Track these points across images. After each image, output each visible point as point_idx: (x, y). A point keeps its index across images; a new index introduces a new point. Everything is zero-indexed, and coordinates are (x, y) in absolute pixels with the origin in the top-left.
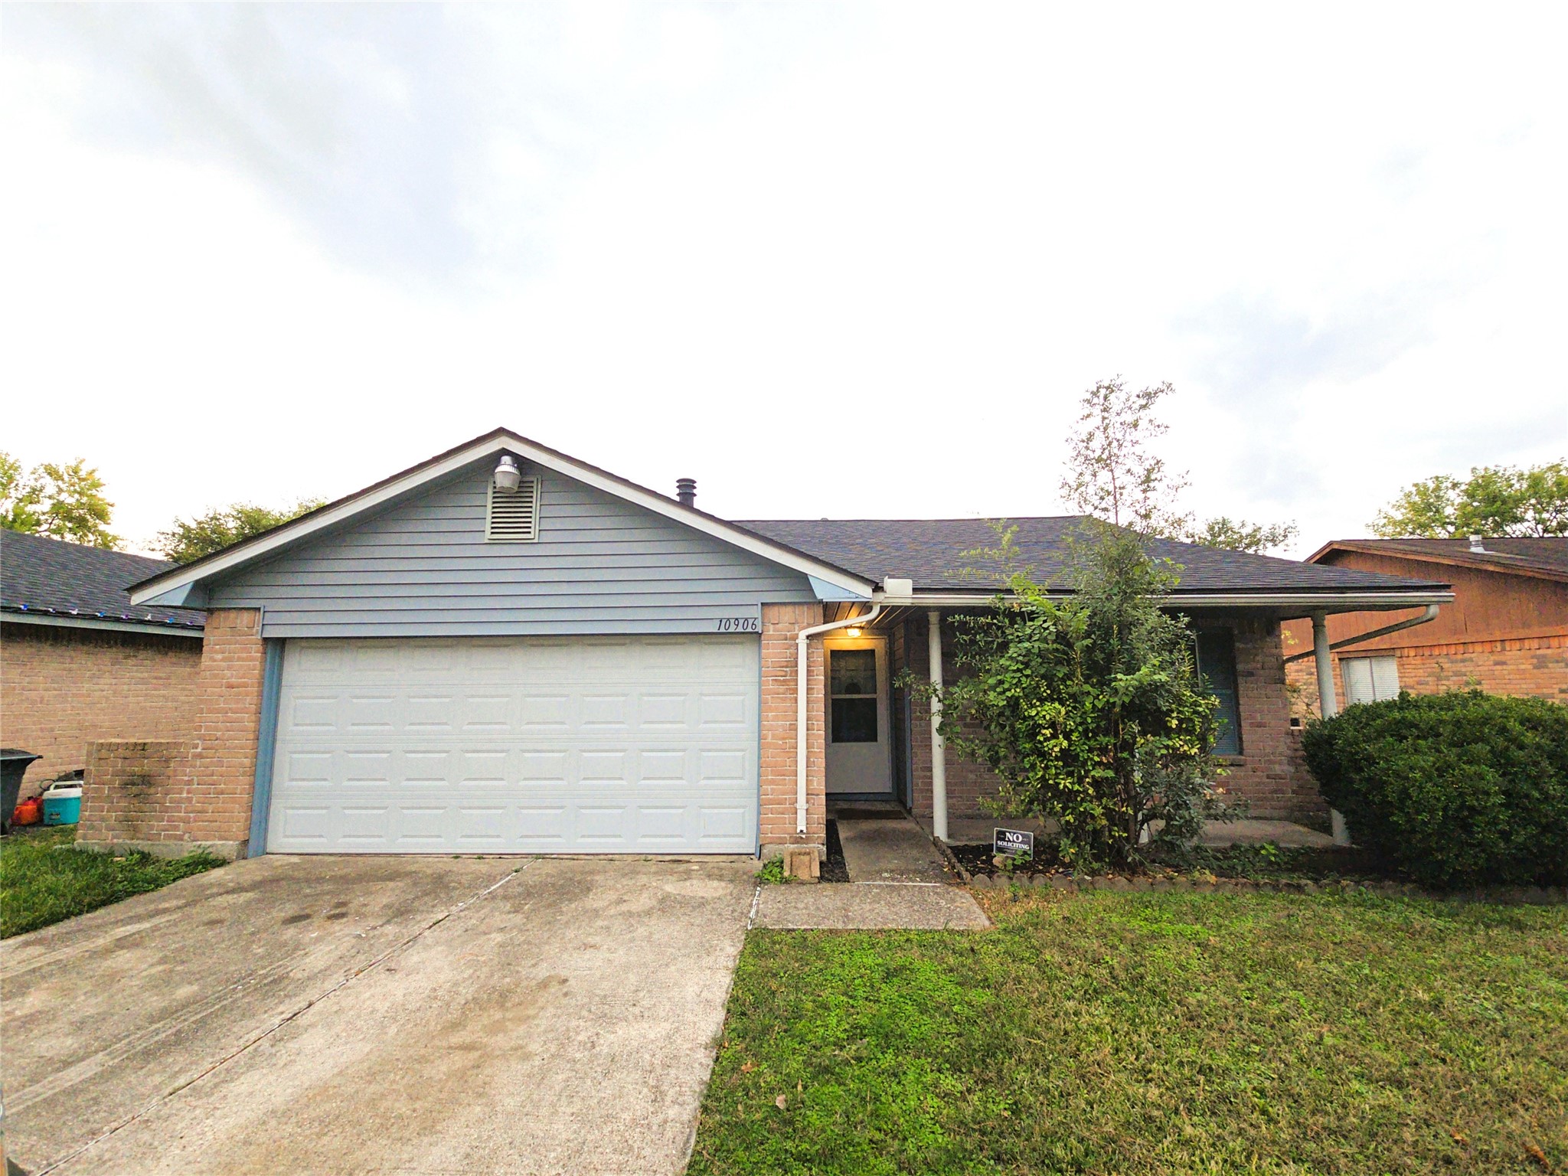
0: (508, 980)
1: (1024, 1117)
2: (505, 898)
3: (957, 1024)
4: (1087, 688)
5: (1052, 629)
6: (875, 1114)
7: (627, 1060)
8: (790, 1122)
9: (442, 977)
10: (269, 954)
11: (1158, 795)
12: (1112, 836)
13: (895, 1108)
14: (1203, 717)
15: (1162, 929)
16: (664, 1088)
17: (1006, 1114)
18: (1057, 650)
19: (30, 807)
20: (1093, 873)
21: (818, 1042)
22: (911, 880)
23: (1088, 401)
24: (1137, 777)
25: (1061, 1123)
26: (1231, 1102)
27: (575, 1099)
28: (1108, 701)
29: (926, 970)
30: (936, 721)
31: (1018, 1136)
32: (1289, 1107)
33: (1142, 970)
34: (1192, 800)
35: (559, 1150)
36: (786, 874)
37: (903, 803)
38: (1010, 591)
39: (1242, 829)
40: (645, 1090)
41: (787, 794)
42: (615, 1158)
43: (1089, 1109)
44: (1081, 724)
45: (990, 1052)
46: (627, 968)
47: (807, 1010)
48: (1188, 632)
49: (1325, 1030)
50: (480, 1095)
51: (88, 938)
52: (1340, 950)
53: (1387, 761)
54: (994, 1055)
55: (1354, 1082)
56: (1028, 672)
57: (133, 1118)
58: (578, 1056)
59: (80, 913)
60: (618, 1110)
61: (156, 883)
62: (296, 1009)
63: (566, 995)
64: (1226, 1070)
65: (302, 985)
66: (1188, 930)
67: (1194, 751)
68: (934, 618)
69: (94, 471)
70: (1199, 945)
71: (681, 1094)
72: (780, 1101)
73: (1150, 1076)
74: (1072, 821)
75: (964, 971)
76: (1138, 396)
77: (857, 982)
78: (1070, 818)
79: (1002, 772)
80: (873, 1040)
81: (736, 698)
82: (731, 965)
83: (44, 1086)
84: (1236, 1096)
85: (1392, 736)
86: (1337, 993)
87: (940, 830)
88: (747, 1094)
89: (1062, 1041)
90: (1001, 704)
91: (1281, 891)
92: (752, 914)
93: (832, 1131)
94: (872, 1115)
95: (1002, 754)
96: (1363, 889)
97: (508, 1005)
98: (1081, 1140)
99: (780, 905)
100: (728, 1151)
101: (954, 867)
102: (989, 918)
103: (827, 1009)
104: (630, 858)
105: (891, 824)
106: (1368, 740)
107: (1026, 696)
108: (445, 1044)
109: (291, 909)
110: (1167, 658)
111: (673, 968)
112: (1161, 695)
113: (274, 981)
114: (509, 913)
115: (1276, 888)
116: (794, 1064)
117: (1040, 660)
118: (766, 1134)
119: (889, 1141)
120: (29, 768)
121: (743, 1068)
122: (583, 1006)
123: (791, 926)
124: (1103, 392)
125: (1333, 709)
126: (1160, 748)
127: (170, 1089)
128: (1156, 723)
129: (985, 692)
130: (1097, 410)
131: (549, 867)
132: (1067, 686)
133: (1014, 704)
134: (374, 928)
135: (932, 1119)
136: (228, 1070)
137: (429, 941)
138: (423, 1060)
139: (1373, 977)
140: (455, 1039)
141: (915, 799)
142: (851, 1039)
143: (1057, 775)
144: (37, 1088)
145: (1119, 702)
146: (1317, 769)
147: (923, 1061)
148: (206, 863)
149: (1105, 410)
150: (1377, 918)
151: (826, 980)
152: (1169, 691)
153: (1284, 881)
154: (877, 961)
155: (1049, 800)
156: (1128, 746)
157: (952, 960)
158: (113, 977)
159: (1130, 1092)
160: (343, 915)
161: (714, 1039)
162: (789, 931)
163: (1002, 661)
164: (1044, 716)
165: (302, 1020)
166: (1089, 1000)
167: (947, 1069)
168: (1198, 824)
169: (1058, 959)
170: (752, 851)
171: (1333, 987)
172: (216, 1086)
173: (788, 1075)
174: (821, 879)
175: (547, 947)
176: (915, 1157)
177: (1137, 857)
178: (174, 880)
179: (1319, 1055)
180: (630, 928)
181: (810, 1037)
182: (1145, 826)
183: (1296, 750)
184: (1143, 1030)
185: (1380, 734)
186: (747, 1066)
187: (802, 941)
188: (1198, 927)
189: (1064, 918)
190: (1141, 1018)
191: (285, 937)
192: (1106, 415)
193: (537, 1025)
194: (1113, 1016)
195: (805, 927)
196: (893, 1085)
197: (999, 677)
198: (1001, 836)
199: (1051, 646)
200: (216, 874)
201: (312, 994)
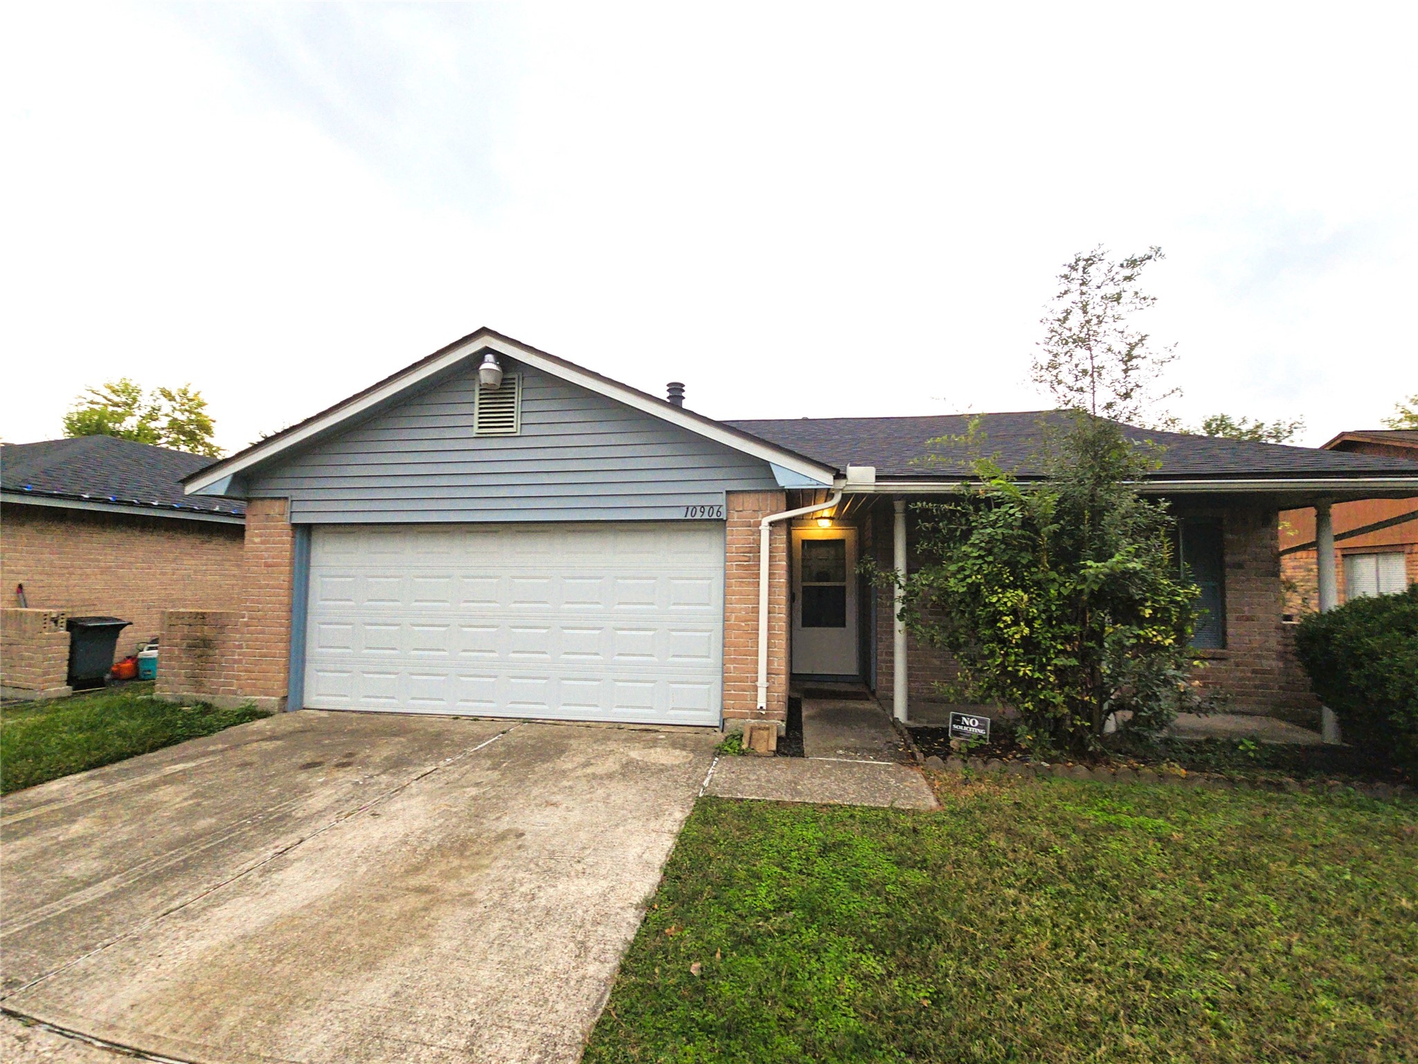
0: (472, 830)
1: (944, 1008)
2: (488, 756)
3: (888, 904)
4: (1053, 575)
5: (1018, 515)
6: (788, 990)
7: (560, 915)
8: (701, 990)
9: (416, 824)
10: (281, 794)
11: (1127, 683)
12: (1074, 725)
13: (810, 985)
14: (1181, 607)
15: (1120, 821)
16: (589, 944)
17: (926, 1003)
18: (1023, 537)
19: (128, 665)
20: (1052, 760)
21: (744, 912)
22: (864, 758)
23: (1066, 277)
24: (1105, 668)
25: (983, 1019)
26: (1179, 1012)
27: (505, 948)
28: (1075, 589)
29: (865, 847)
30: (898, 607)
31: (935, 1029)
32: (1245, 1021)
33: (1093, 862)
34: (1163, 691)
35: (480, 995)
36: (744, 746)
37: (868, 684)
38: (976, 478)
39: (1219, 723)
40: (572, 945)
41: (748, 672)
42: (530, 1009)
43: (1016, 1007)
44: (1044, 612)
45: (916, 935)
46: (579, 827)
47: (740, 879)
48: (1168, 518)
49: (1294, 939)
50: (422, 936)
51: (141, 775)
52: (1320, 853)
53: (1392, 656)
54: (920, 940)
55: (1321, 996)
56: (990, 559)
57: (125, 936)
58: (517, 906)
59: (143, 753)
60: (542, 962)
61: (210, 730)
62: (289, 844)
63: (519, 847)
64: (1179, 977)
65: (302, 822)
66: (1150, 824)
67: (1168, 642)
68: (899, 506)
69: (199, 393)
70: (1160, 840)
71: (604, 952)
72: (695, 968)
73: (1089, 976)
74: (1031, 708)
75: (902, 850)
76: (1122, 266)
77: (793, 854)
78: (1029, 705)
79: (962, 657)
80: (800, 914)
81: (705, 582)
82: (676, 829)
83: (60, 905)
84: (1185, 1006)
85: (1399, 630)
86: (1313, 900)
87: (900, 712)
88: (666, 958)
89: (997, 931)
90: (962, 590)
91: (1259, 787)
92: (706, 783)
93: (742, 1003)
94: (785, 991)
95: (961, 640)
96: (1351, 789)
97: (468, 853)
98: (1004, 1040)
99: (733, 776)
100: (636, 1014)
101: (909, 748)
102: (938, 800)
103: (760, 879)
104: (605, 726)
105: (852, 705)
106: (1370, 635)
107: (988, 582)
108: (403, 885)
109: (308, 756)
110: (1143, 545)
111: (621, 828)
112: (1134, 584)
113: (278, 819)
114: (488, 769)
115: (1253, 784)
116: (717, 932)
117: (1003, 546)
118: (676, 1000)
119: (799, 1020)
120: (122, 633)
121: (667, 931)
122: (531, 860)
123: (740, 796)
124: (1082, 264)
125: (1333, 602)
126: (1129, 638)
127: (164, 911)
128: (1127, 612)
129: (946, 579)
130: (1075, 286)
131: (534, 731)
132: (1032, 574)
133: (974, 590)
134: (371, 777)
135: (846, 1001)
136: (218, 896)
137: (414, 791)
138: (381, 898)
139: (1355, 885)
140: (413, 882)
141: (879, 681)
142: (778, 911)
143: (1016, 662)
144: (55, 905)
145: (1087, 591)
146: (1311, 666)
147: (846, 939)
148: (253, 714)
149: (1083, 284)
150: (1364, 820)
151: (763, 850)
152: (1144, 580)
153: (1263, 778)
154: (816, 835)
155: (1008, 687)
156: (1098, 636)
157: (892, 839)
158: (149, 809)
159: (1065, 992)
160: (349, 764)
161: (646, 900)
162: (738, 800)
163: (964, 548)
164: (1005, 603)
165: (290, 855)
166: (1031, 890)
167: (871, 950)
168: (1168, 716)
169: (1002, 844)
170: (717, 724)
171: (1309, 893)
172: (204, 909)
173: (709, 942)
174: (778, 752)
175: (513, 802)
176: (821, 1040)
177: (1099, 747)
178: (225, 728)
179: (1285, 966)
180: (592, 790)
181: (737, 906)
182: (1111, 716)
183: (1286, 645)
184: (1087, 926)
185: (1387, 627)
186: (671, 930)
187: (748, 812)
188: (1160, 821)
189: (1016, 803)
190: (1086, 912)
191: (298, 780)
192: (1084, 289)
193: (488, 874)
194: (1055, 908)
195: (754, 797)
196: (812, 961)
197: (960, 564)
198: (957, 719)
199: (1015, 532)
200: (260, 724)
201: (305, 832)
